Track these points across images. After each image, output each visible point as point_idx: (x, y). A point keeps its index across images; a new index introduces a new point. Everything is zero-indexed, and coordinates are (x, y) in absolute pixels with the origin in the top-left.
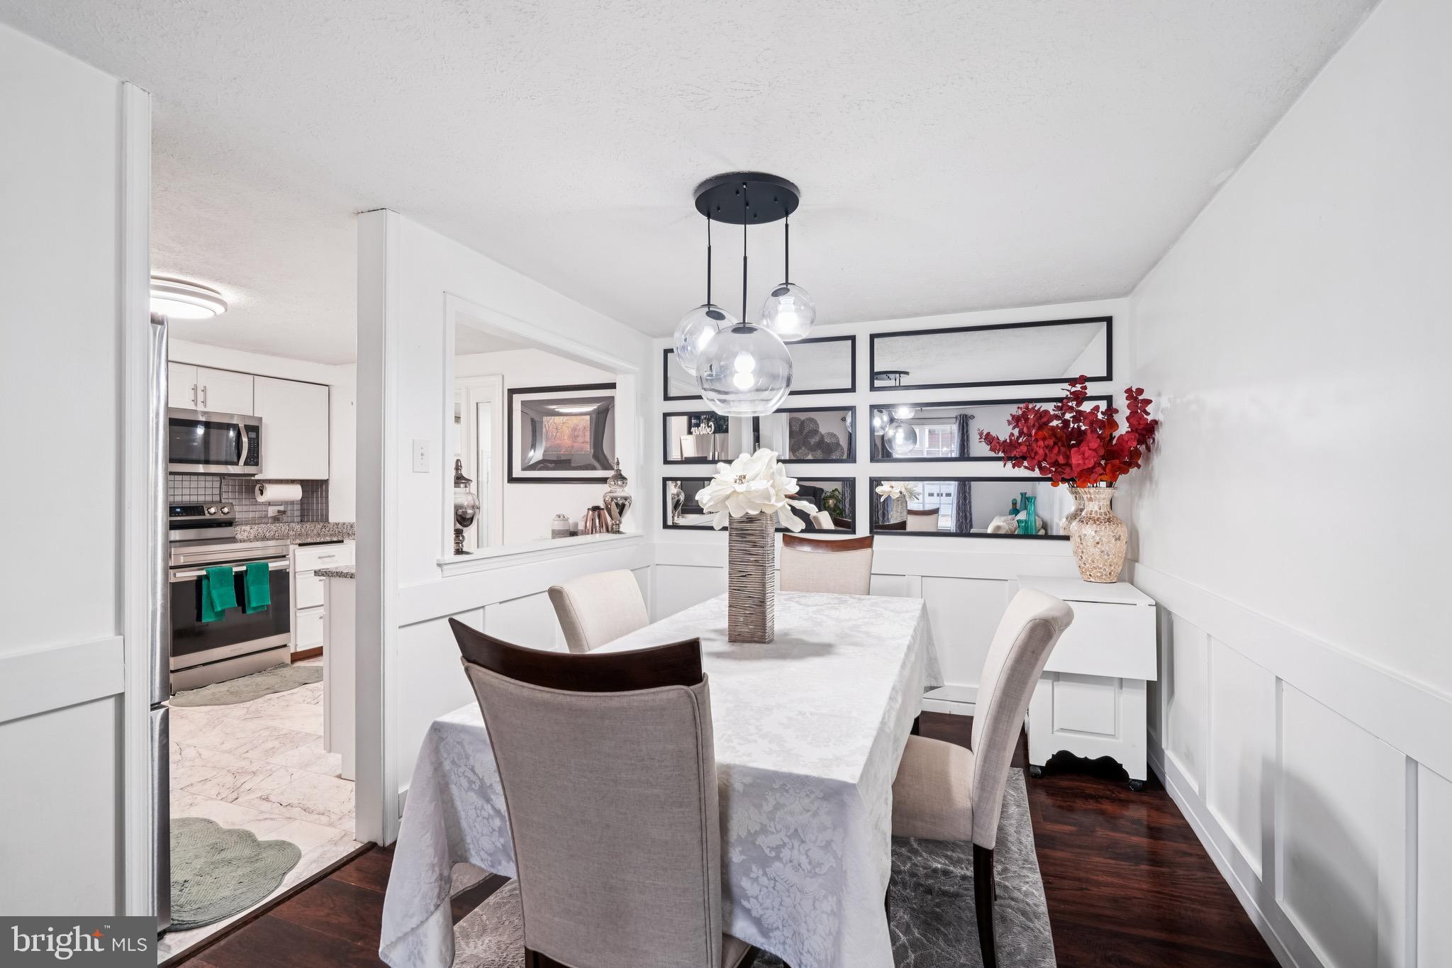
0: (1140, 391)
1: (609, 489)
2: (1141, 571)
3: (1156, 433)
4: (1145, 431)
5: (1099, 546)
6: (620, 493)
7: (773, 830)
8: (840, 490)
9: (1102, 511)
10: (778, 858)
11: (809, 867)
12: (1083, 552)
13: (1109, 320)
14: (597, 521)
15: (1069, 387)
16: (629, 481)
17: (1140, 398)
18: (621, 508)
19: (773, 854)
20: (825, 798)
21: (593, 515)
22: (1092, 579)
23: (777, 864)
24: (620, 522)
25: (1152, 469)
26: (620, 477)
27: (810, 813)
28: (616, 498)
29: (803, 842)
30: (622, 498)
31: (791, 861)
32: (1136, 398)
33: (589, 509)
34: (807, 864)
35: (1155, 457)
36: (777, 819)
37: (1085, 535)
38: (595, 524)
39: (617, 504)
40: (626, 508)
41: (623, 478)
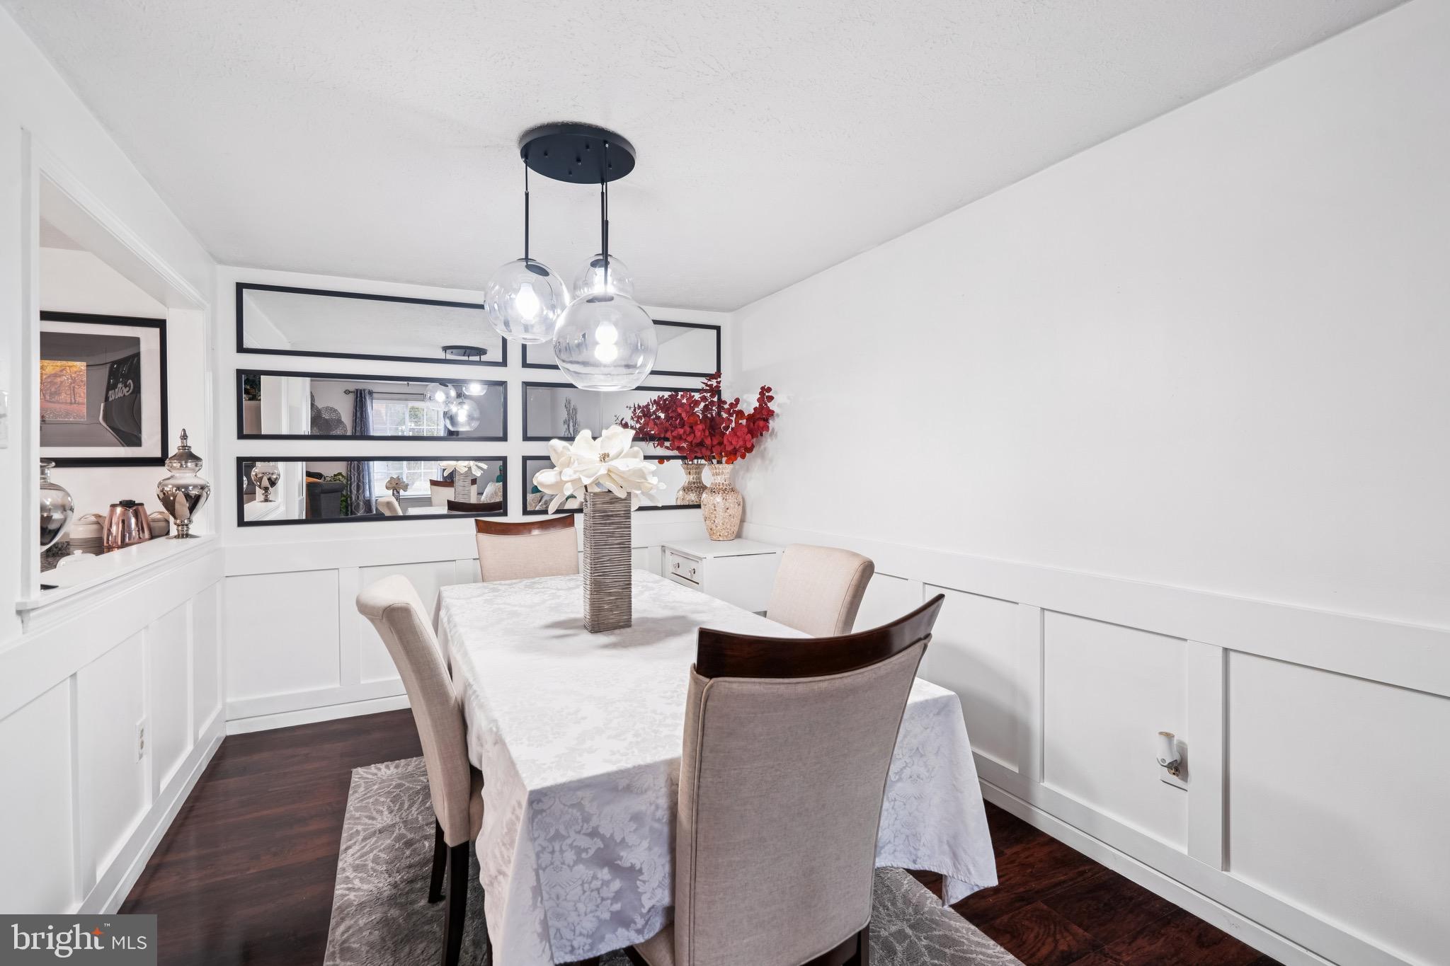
0: (769, 390)
1: (169, 474)
2: (749, 529)
3: (770, 421)
4: (760, 420)
5: (728, 511)
6: (187, 477)
7: (901, 756)
8: (344, 474)
9: (727, 483)
10: (900, 779)
11: (927, 774)
12: (716, 517)
13: (718, 329)
14: (133, 521)
15: (706, 381)
16: (204, 463)
17: (767, 394)
18: (194, 502)
19: (897, 777)
20: (938, 714)
21: (123, 514)
22: (721, 539)
23: (899, 785)
24: (190, 521)
25: (765, 449)
26: (188, 456)
27: (928, 730)
28: (186, 487)
29: (922, 756)
30: (195, 487)
31: (911, 777)
32: (765, 394)
33: (113, 506)
34: (925, 773)
35: (769, 440)
36: (905, 746)
37: (718, 503)
38: (129, 526)
39: (187, 496)
40: (202, 500)
41: (196, 459)
